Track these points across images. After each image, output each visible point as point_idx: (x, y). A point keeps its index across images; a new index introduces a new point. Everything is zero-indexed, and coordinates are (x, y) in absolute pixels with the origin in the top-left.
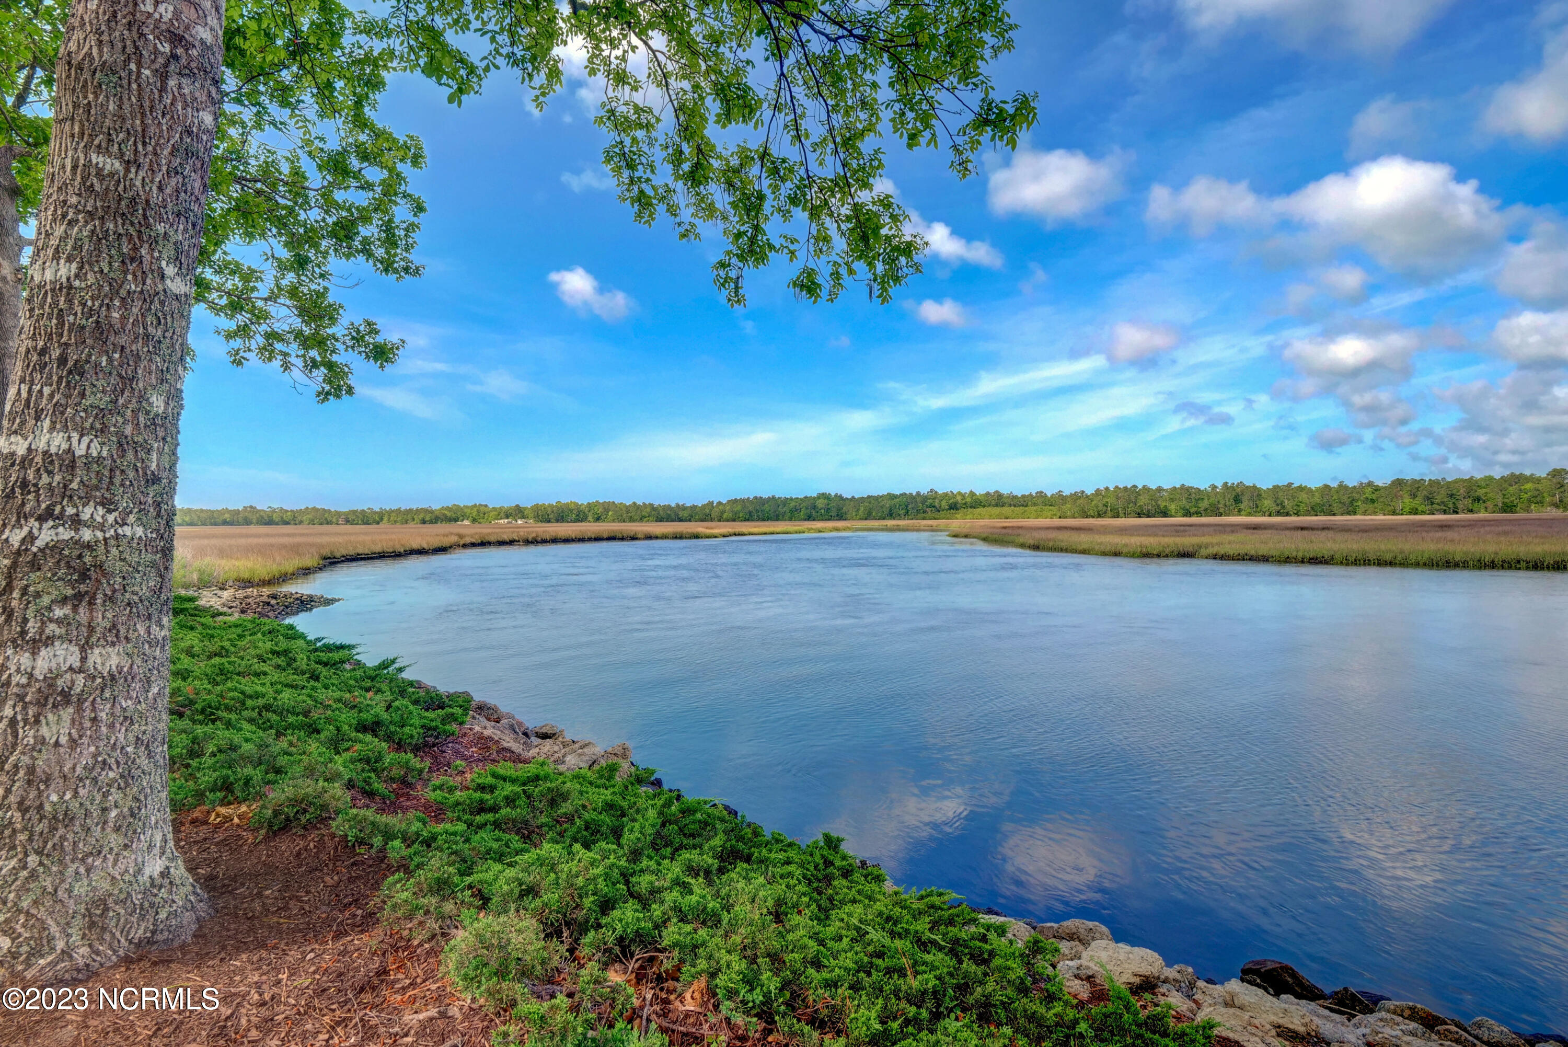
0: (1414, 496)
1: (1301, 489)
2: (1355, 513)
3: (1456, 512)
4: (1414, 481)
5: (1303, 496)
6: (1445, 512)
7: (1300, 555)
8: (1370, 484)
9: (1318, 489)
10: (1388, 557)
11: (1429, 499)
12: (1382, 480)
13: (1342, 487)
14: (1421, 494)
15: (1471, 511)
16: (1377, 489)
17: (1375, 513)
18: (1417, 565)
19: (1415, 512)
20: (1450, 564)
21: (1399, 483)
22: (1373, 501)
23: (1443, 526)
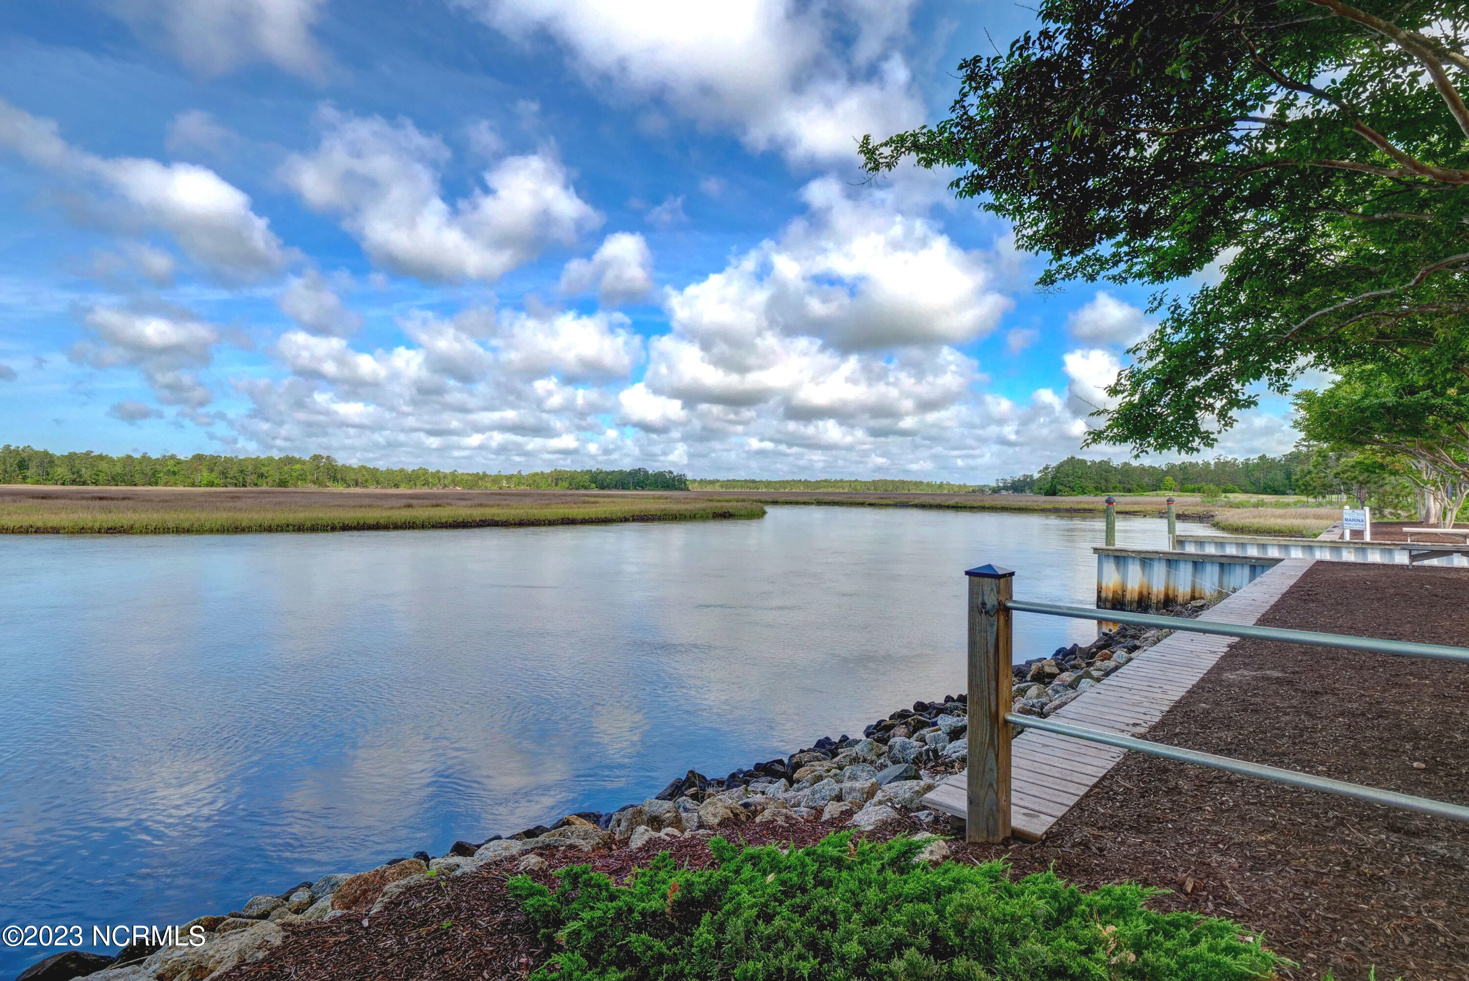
0: (211, 470)
1: (101, 458)
2: (156, 484)
3: (244, 485)
4: (212, 457)
5: (103, 466)
6: (236, 485)
7: (97, 525)
8: (173, 457)
9: (119, 460)
10: (186, 525)
11: (224, 474)
12: (185, 454)
13: (145, 458)
14: (217, 469)
15: (256, 485)
16: (179, 462)
17: (175, 484)
18: (211, 531)
19: (211, 484)
20: (237, 529)
21: (199, 458)
22: (174, 473)
23: (235, 497)
